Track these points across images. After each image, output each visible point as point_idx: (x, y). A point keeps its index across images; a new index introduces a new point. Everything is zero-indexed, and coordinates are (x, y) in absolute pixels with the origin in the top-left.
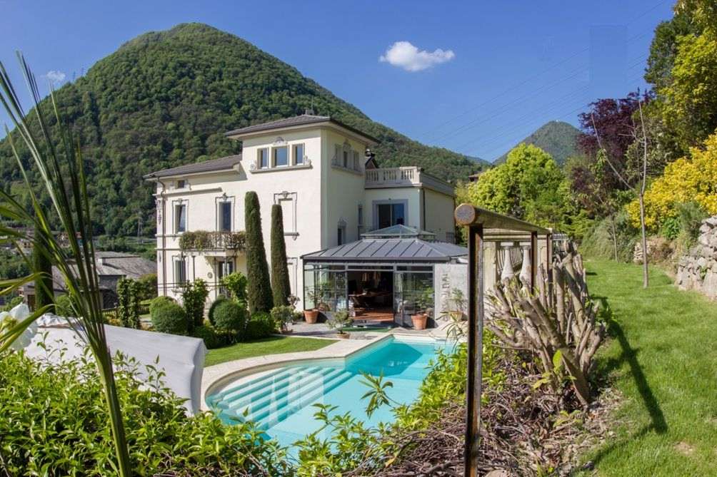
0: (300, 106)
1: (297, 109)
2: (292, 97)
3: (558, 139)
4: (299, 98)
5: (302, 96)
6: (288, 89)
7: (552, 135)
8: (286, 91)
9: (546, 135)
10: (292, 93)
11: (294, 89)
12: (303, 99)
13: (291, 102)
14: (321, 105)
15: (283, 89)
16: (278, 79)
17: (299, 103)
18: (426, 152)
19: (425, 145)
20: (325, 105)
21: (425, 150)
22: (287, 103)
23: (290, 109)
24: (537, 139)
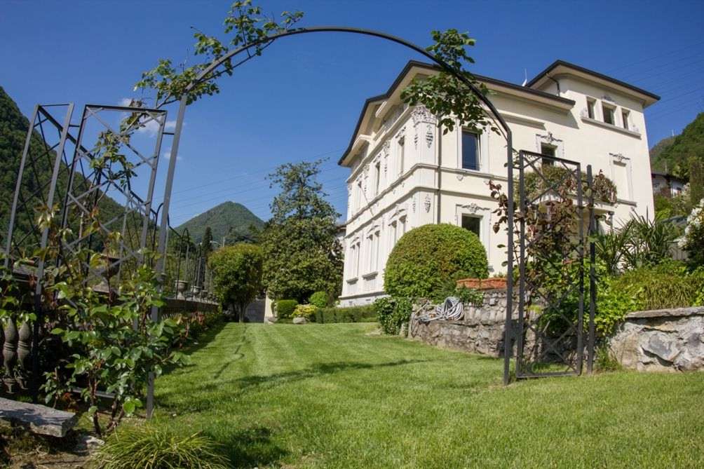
0: (17, 140)
1: (13, 143)
2: (12, 130)
3: (232, 219)
4: (17, 132)
5: (20, 132)
6: (9, 121)
7: (226, 214)
8: (7, 123)
9: (221, 213)
10: (13, 126)
11: (14, 122)
12: (20, 135)
13: (10, 134)
14: (35, 144)
15: (6, 119)
16: (4, 109)
17: (16, 137)
18: (119, 210)
19: (119, 203)
20: (37, 145)
21: (118, 208)
22: (6, 135)
23: (7, 142)
24: (212, 216)
